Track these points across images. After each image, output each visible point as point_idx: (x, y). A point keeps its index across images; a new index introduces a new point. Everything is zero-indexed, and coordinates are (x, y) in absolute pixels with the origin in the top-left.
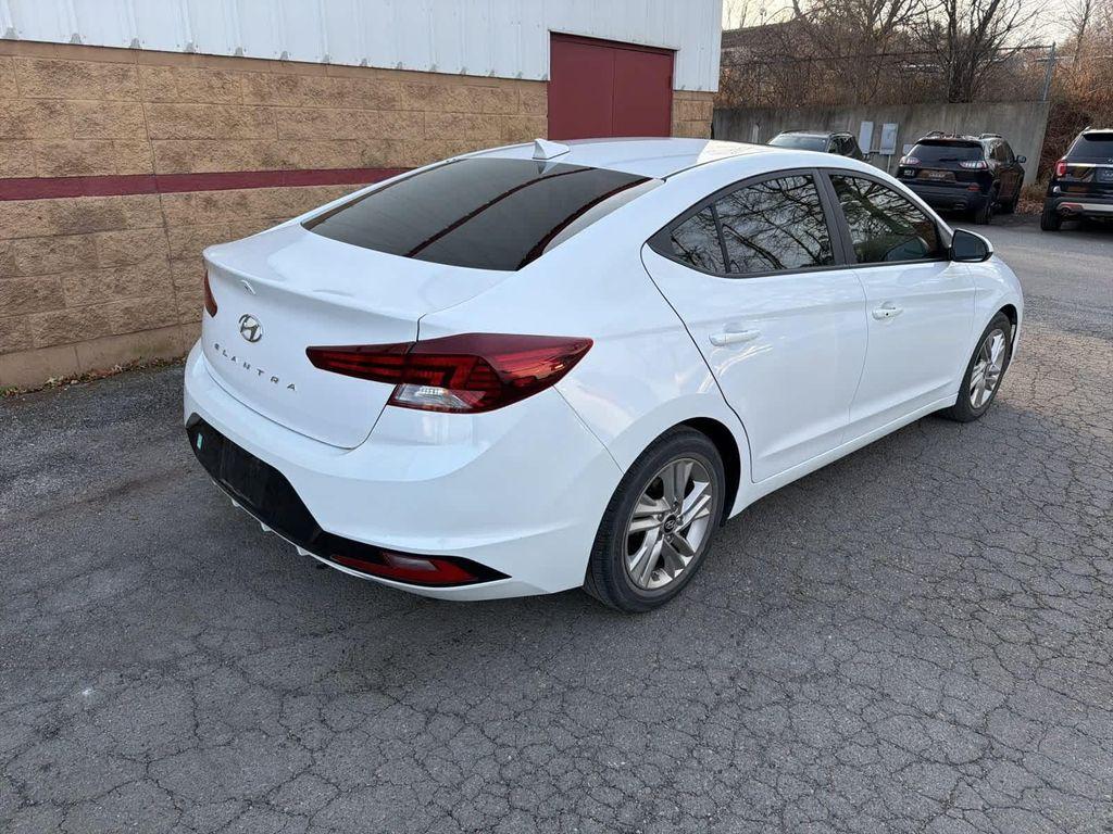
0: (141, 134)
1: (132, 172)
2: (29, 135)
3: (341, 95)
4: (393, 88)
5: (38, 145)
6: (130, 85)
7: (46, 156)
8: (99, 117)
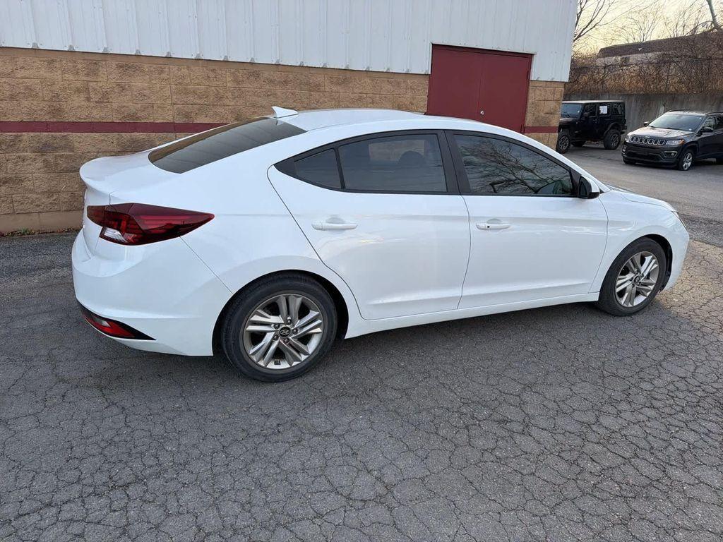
0: (169, 101)
1: (162, 121)
2: (111, 100)
3: (286, 82)
4: (320, 79)
5: (115, 106)
6: (164, 75)
7: (118, 112)
8: (147, 92)
